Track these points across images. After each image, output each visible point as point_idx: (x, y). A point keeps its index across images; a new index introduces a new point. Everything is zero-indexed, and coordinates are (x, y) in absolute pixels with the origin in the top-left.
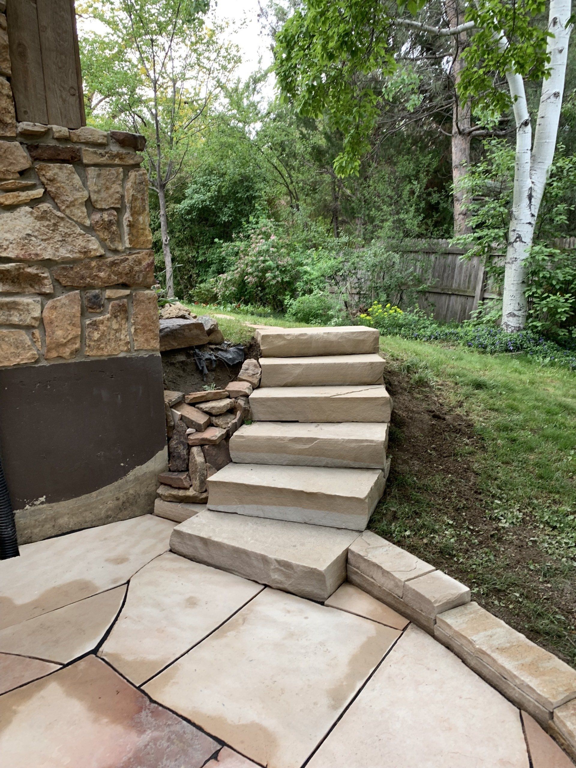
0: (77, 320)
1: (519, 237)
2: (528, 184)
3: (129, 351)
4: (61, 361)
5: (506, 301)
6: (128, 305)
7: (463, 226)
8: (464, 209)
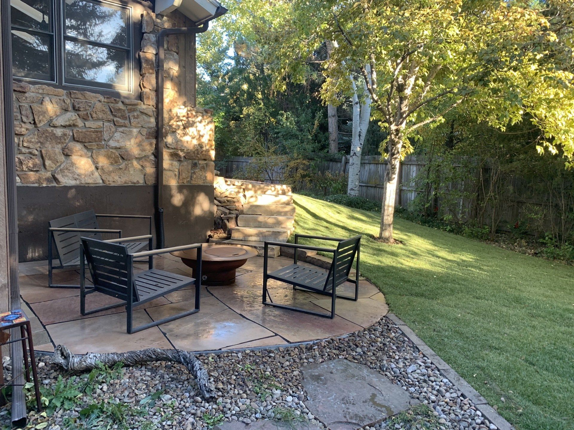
0: (190, 171)
1: (355, 153)
2: (359, 130)
3: (204, 183)
4: (183, 184)
5: (349, 183)
6: (205, 167)
7: (333, 148)
8: (334, 138)
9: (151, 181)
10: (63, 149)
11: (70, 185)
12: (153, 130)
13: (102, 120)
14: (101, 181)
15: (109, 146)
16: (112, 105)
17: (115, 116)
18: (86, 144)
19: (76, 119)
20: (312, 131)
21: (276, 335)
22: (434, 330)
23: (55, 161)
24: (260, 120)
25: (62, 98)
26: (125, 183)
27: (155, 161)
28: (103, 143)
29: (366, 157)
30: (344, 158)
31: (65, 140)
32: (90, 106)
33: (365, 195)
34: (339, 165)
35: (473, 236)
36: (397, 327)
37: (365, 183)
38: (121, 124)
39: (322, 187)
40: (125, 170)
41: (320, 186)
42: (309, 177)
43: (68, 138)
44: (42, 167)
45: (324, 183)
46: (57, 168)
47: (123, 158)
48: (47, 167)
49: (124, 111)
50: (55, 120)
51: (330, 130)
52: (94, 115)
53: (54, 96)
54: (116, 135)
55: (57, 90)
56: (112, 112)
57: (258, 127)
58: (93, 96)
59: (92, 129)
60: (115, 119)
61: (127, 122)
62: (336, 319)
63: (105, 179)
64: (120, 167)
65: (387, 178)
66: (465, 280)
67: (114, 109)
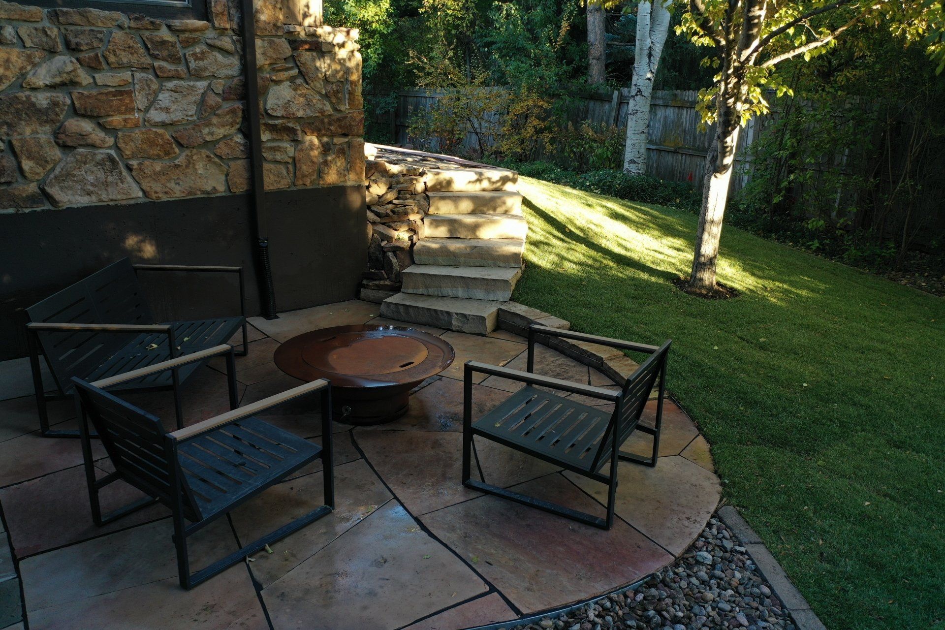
0: (315, 159)
1: (640, 91)
2: (648, 43)
3: (346, 181)
4: (304, 187)
5: (628, 149)
6: (346, 149)
7: (596, 72)
8: (597, 54)
9: (241, 186)
10: (56, 134)
11: (79, 206)
12: (236, 81)
13: (129, 67)
14: (140, 194)
15: (149, 121)
16: (147, 33)
17: (155, 57)
18: (101, 121)
19: (74, 70)
20: (556, 42)
21: (493, 589)
22: (822, 554)
23: (42, 161)
24: (456, 17)
25: (39, 26)
26: (190, 193)
27: (244, 145)
28: (137, 115)
29: (660, 93)
30: (616, 93)
31: (57, 115)
32: (101, 40)
33: (655, 166)
34: (607, 107)
35: (865, 262)
36: (743, 549)
37: (657, 145)
38: (170, 74)
39: (574, 153)
40: (187, 167)
41: (572, 151)
42: (550, 132)
43: (62, 110)
44: (17, 174)
45: (578, 145)
46: (47, 175)
47: (180, 145)
48: (27, 174)
49: (173, 45)
50: (31, 73)
51: (591, 37)
52: (112, 59)
53: (22, 23)
54: (161, 97)
55: (27, 8)
56: (147, 49)
57: (453, 32)
58: (106, 18)
59: (111, 89)
60: (156, 64)
61: (181, 68)
62: (616, 531)
63: (148, 189)
64: (176, 162)
65: (712, 168)
66: (864, 391)
67: (152, 42)
